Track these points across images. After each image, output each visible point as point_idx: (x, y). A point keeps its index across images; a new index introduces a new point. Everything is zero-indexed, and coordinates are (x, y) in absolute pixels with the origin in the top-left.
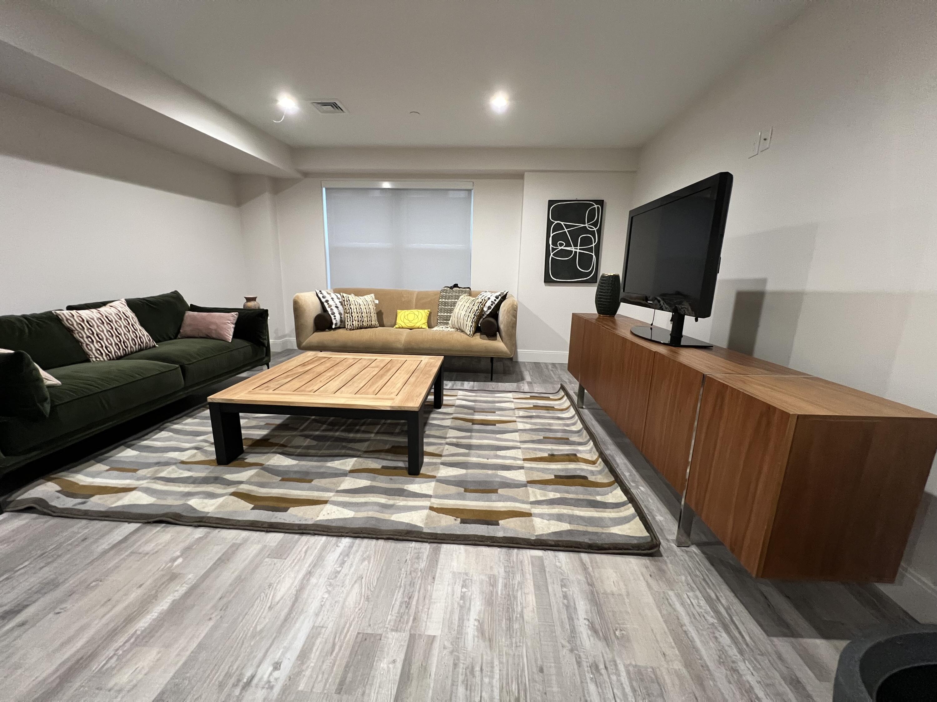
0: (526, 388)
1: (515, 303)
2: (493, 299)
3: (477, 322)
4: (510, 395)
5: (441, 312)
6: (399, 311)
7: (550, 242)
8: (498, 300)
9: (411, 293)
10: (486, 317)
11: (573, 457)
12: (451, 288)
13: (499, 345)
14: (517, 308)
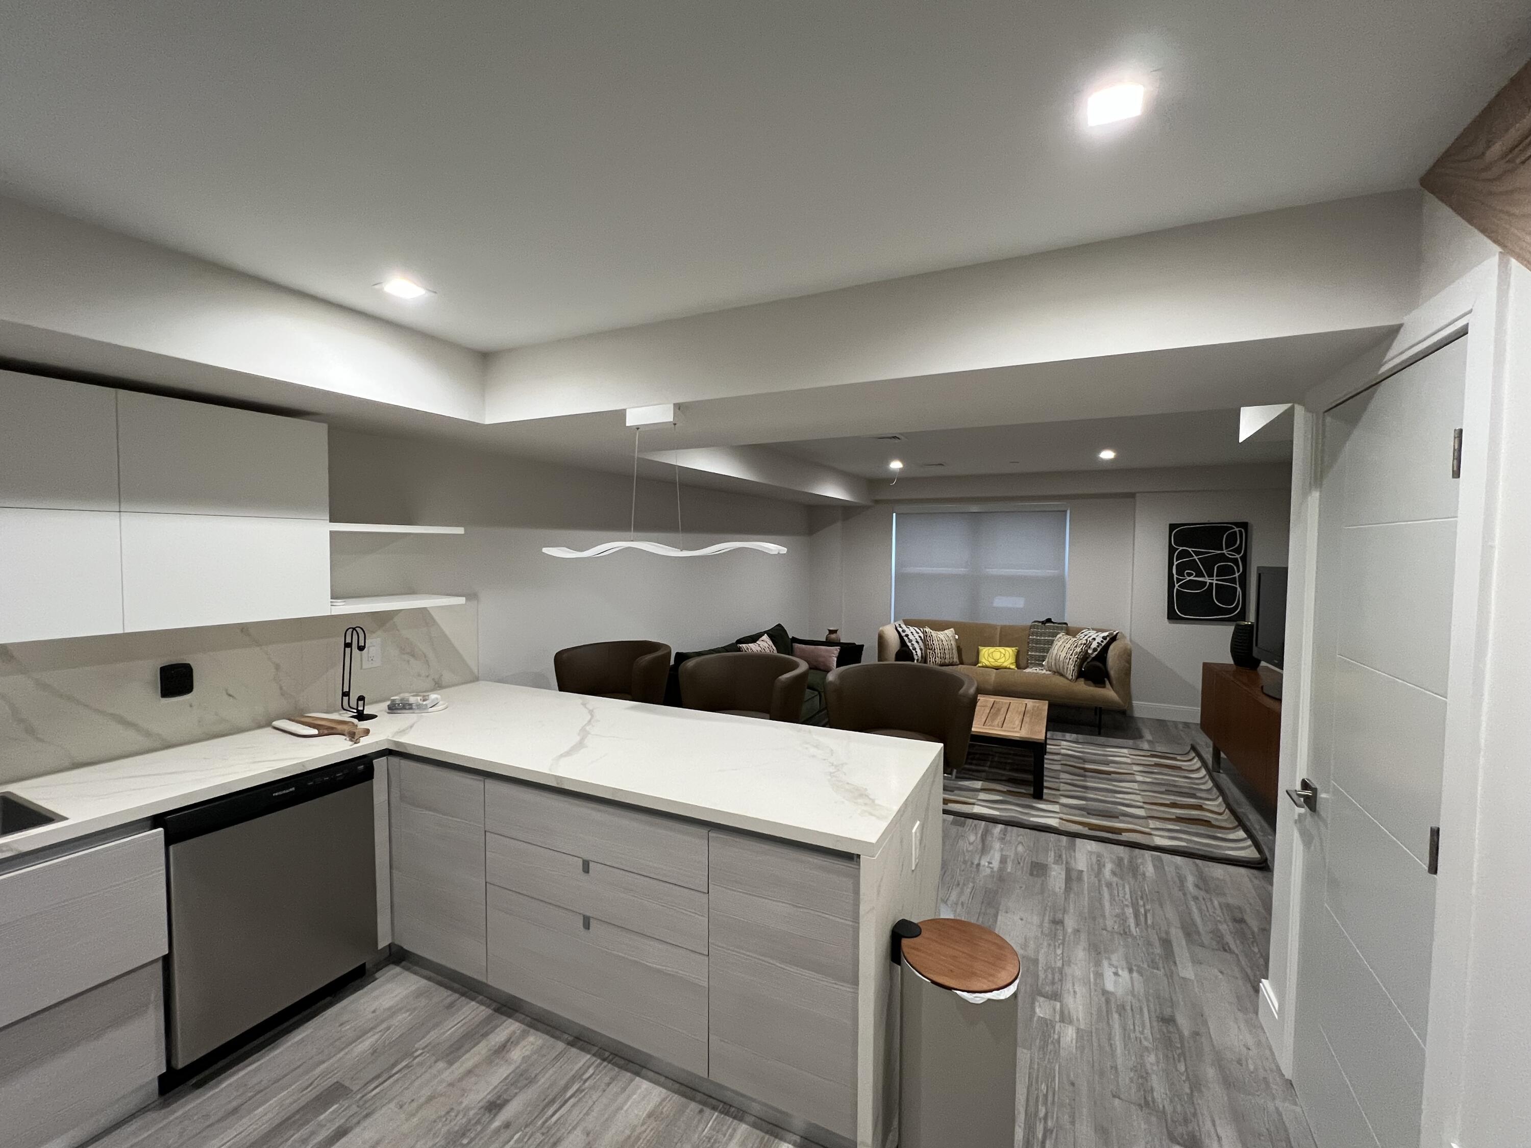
0: (1146, 746)
1: (1129, 647)
2: (1099, 640)
3: (1080, 666)
4: (1125, 751)
5: (1032, 652)
6: (980, 648)
7: (1174, 571)
8: (1105, 642)
9: (994, 627)
10: (1091, 661)
11: (1199, 807)
12: (1043, 623)
13: (1109, 693)
14: (1131, 652)
